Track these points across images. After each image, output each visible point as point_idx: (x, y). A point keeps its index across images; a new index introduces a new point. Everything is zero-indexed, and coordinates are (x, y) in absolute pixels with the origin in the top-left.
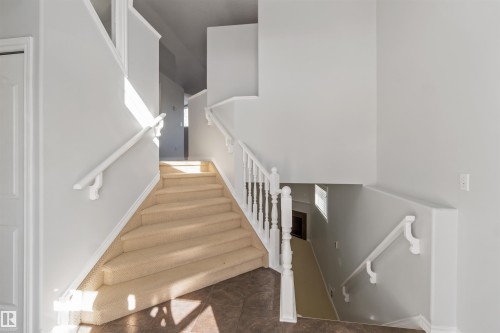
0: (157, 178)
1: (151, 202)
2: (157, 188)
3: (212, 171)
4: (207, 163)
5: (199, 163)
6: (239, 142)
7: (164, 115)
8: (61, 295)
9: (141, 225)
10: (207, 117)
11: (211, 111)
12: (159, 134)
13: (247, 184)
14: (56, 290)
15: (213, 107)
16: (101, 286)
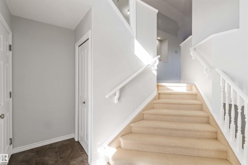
0: (155, 93)
1: (150, 106)
2: (155, 99)
3: (194, 91)
4: (191, 85)
5: (185, 85)
6: (217, 70)
7: (159, 56)
8: (101, 146)
9: (143, 119)
10: (191, 54)
11: (195, 49)
12: (156, 68)
13: (224, 104)
14: (99, 143)
15: (196, 46)
16: (119, 147)
